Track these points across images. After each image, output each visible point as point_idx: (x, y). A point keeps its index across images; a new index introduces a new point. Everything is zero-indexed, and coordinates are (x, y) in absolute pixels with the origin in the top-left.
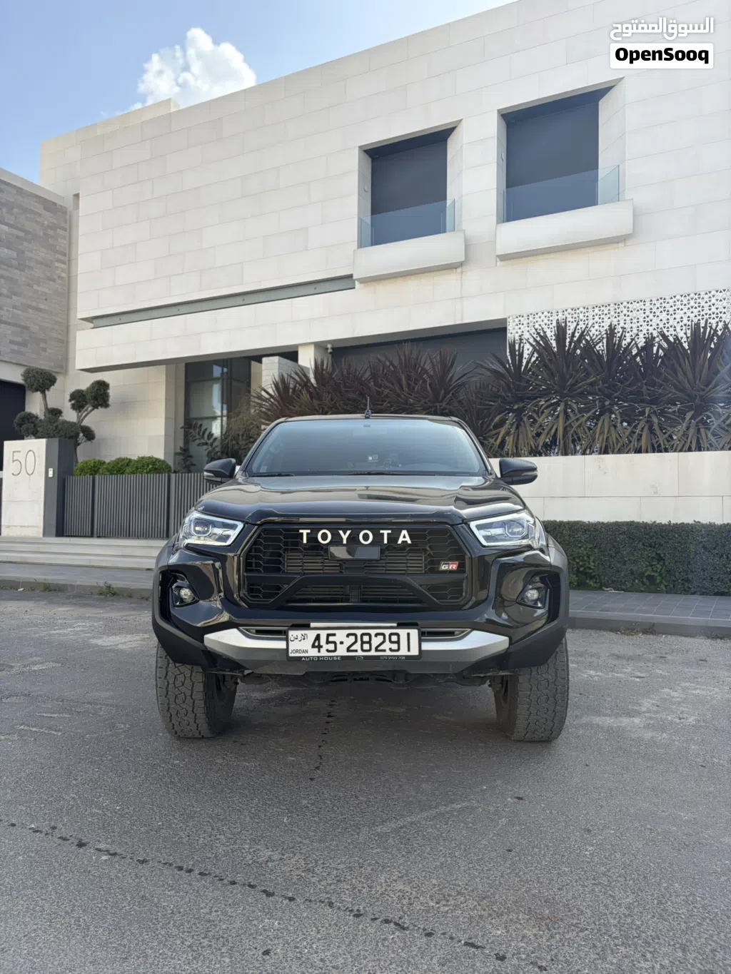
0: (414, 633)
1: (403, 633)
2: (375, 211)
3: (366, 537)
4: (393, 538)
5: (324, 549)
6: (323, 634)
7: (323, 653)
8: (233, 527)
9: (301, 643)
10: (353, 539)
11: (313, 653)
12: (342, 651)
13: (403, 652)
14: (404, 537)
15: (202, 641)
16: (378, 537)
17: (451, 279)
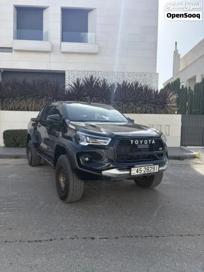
0: (158, 166)
1: (155, 166)
2: (17, 28)
3: (146, 142)
4: (151, 142)
5: (136, 146)
6: (139, 168)
7: (139, 173)
8: (108, 140)
9: (134, 172)
10: (143, 143)
11: (136, 174)
12: (143, 173)
13: (155, 171)
14: (153, 142)
15: (101, 173)
16: (148, 142)
17: (46, 56)
